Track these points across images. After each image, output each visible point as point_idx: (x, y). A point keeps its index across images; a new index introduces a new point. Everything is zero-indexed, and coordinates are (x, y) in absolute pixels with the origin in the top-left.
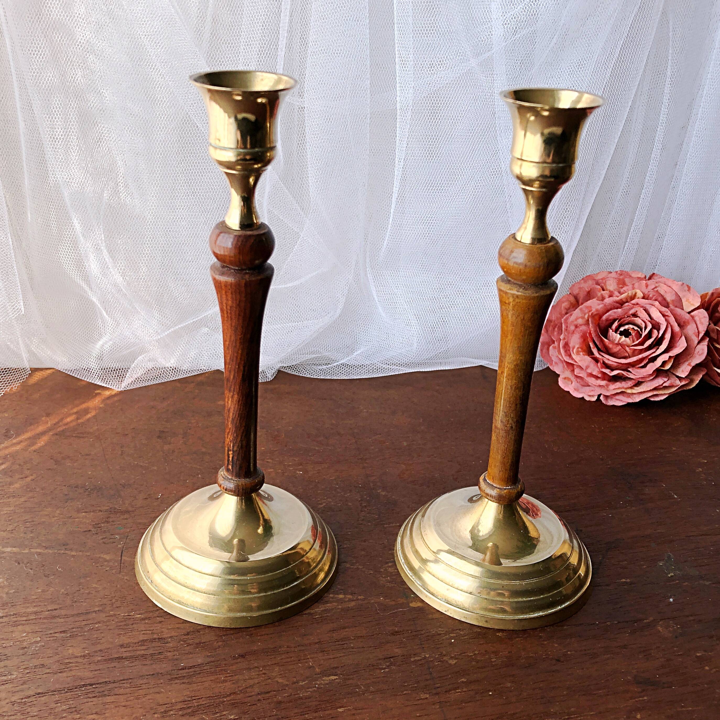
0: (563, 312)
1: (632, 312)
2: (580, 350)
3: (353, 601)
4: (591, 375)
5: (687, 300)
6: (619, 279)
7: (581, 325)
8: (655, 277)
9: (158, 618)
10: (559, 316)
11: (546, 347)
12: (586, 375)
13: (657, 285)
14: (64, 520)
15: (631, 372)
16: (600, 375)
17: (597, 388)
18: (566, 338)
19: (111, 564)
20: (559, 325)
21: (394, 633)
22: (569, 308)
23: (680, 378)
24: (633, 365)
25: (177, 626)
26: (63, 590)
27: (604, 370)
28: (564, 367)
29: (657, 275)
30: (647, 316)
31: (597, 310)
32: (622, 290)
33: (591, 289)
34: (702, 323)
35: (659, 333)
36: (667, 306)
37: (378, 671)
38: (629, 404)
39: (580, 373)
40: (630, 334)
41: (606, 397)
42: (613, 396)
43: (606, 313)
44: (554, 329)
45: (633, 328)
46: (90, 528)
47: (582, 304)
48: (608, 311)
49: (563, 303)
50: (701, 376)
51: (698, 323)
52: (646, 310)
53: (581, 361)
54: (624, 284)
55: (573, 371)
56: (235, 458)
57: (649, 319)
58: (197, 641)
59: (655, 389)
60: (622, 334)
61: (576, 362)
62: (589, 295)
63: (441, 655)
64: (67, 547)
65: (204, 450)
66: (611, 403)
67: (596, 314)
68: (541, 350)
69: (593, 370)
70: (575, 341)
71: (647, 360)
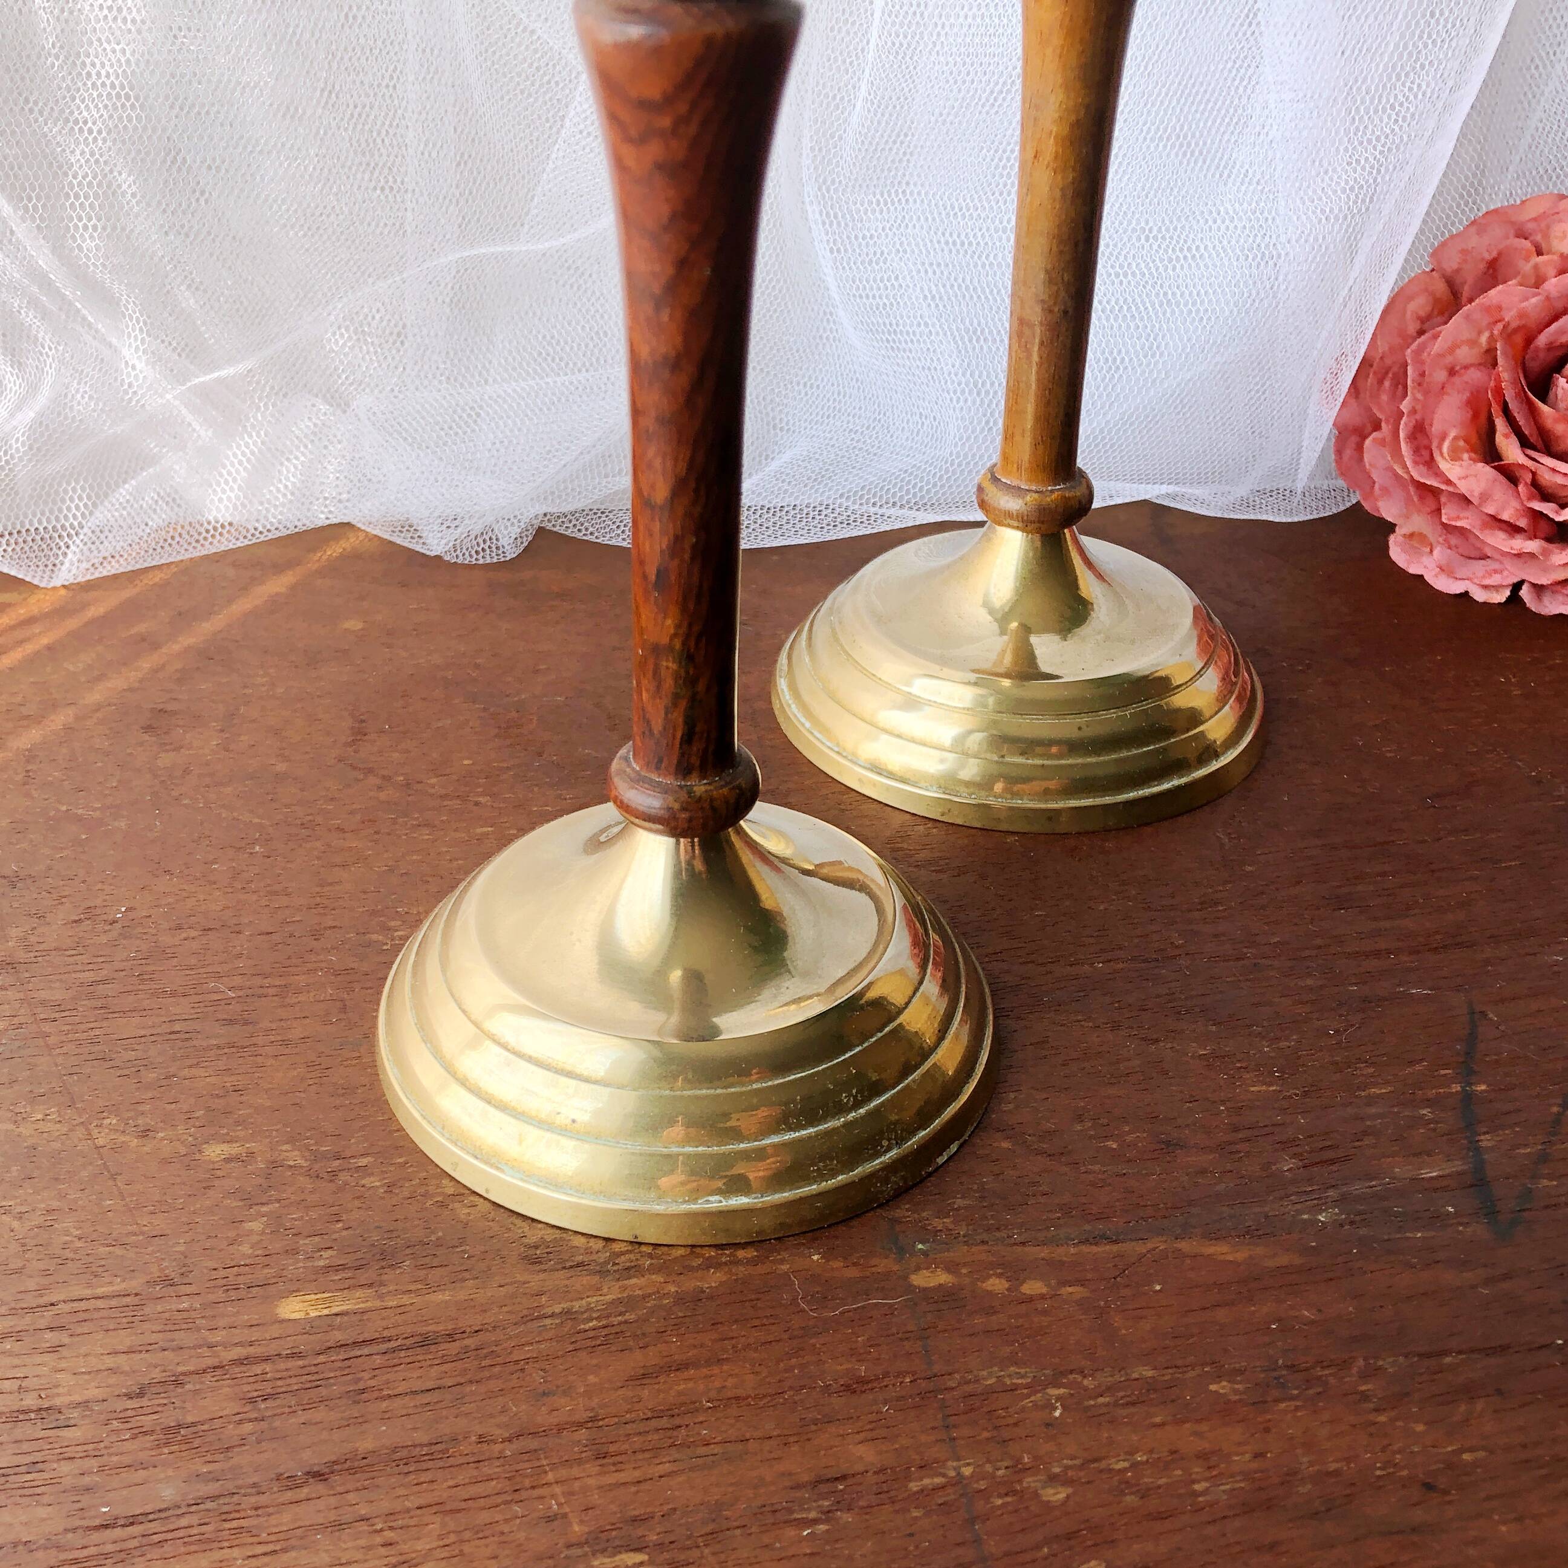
0: (1412, 328)
2: (1462, 443)
3: (718, 1266)
4: (1496, 522)
7: (1466, 367)
9: (48, 1335)
10: (1399, 340)
11: (1354, 439)
12: (1478, 523)
16: (1522, 523)
17: (1508, 564)
18: (1418, 407)
20: (1395, 369)
21: (854, 1387)
22: (1429, 317)
25: (110, 1362)
27: (1538, 506)
28: (1408, 500)
31: (1522, 315)
33: (1500, 254)
39: (1458, 518)
41: (1541, 590)
42: (1559, 588)
43: (1549, 324)
44: (1380, 382)
47: (1471, 300)
48: (1556, 318)
49: (1411, 299)
53: (1466, 477)
55: (1437, 511)
58: (170, 1418)
61: (1449, 482)
62: (1495, 272)
63: (1019, 1470)
66: (1553, 607)
67: (1516, 330)
68: (1339, 452)
69: (1503, 508)
70: (1448, 419)
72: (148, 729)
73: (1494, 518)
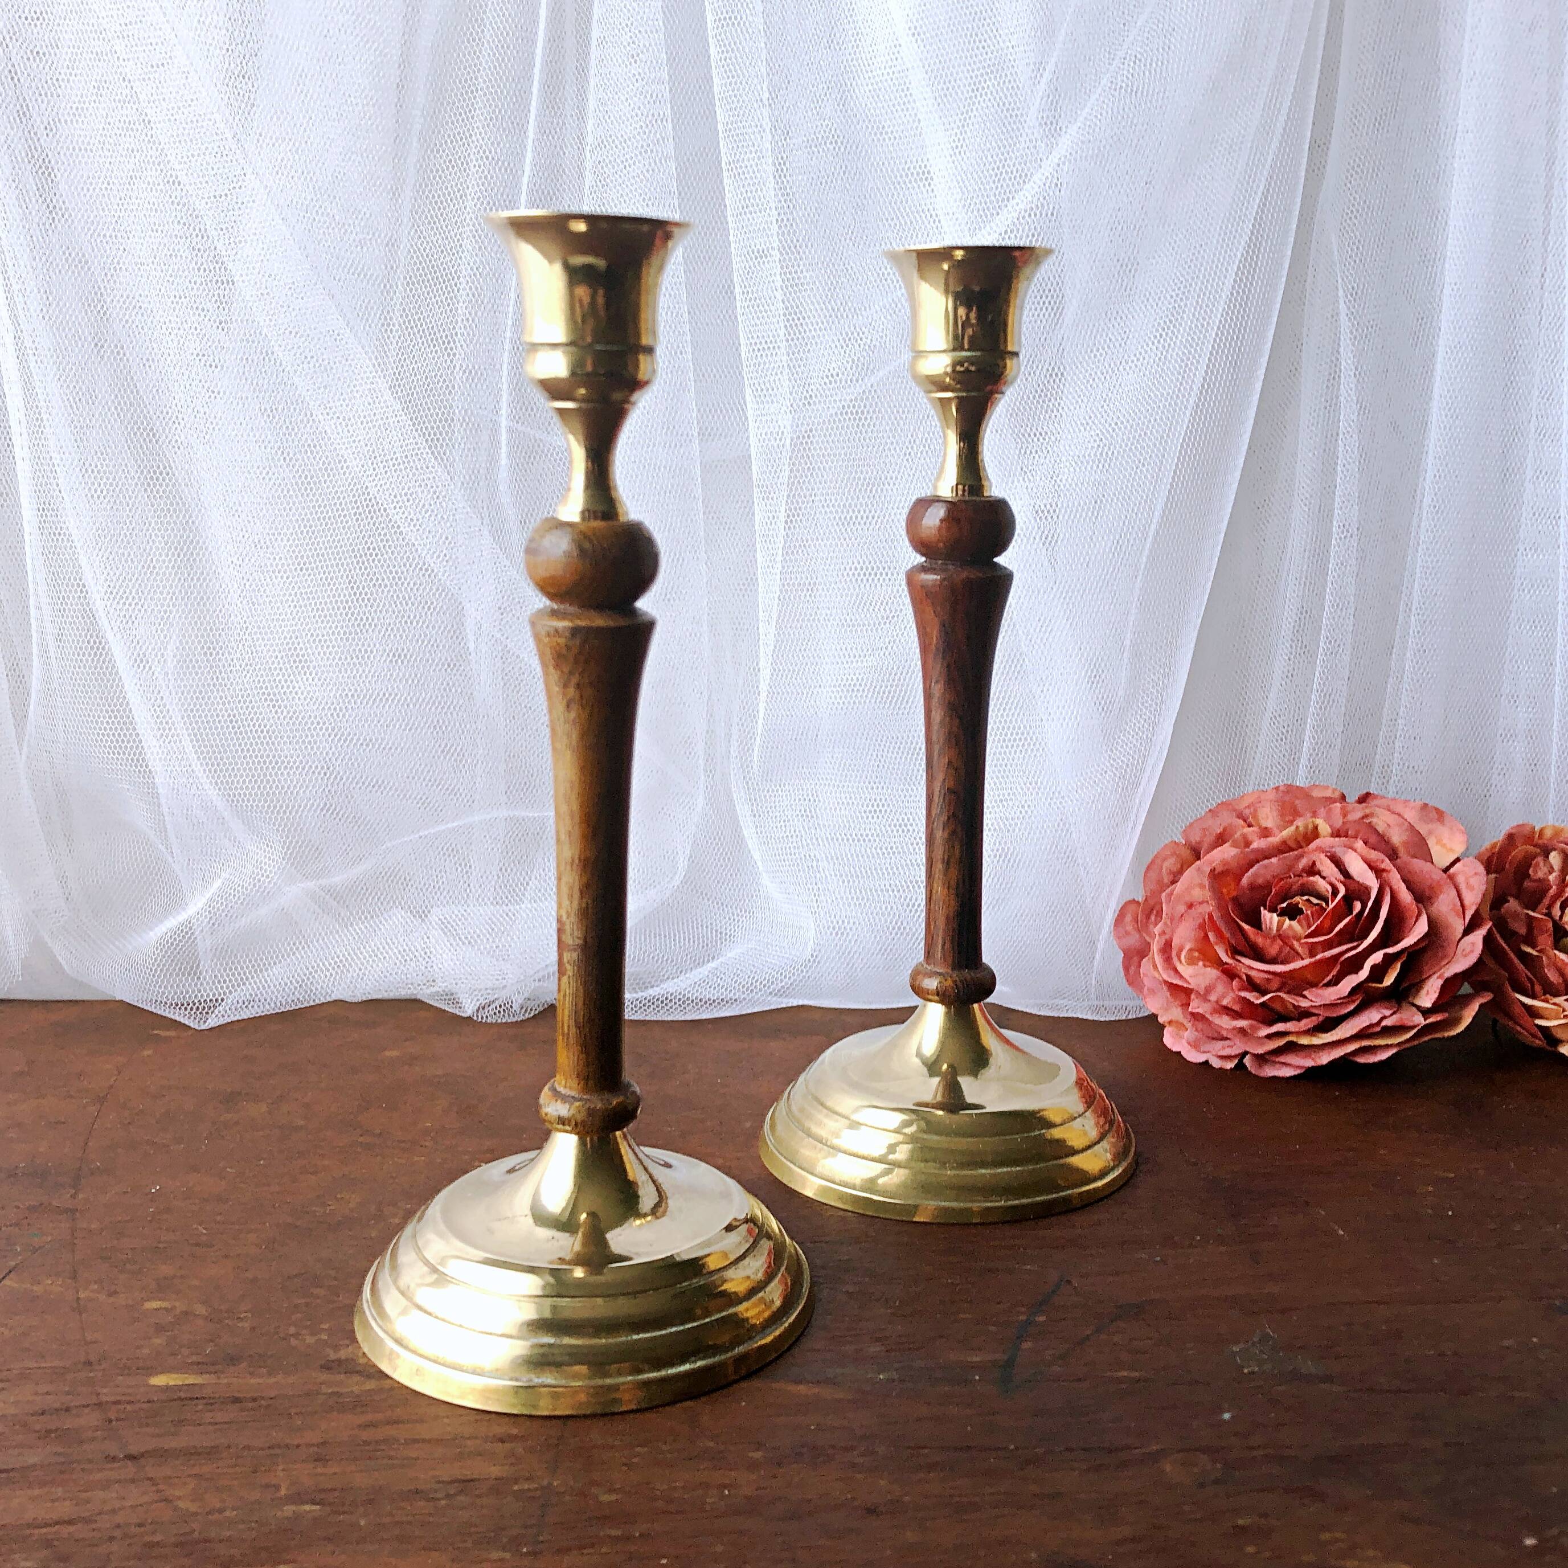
0: (1166, 880)
1: (1303, 863)
2: (1196, 954)
4: (1220, 1008)
5: (1439, 842)
6: (1284, 803)
7: (1201, 903)
8: (1369, 798)
10: (1157, 889)
11: (1134, 962)
12: (1210, 1010)
13: (1369, 812)
15: (1306, 997)
16: (1237, 1007)
17: (1235, 1040)
18: (1168, 931)
22: (1178, 869)
23: (1421, 1010)
24: (1309, 980)
27: (1243, 994)
28: (1166, 996)
29: (1376, 797)
30: (1335, 870)
31: (1224, 863)
33: (1225, 830)
34: (1470, 888)
35: (1364, 905)
36: (1393, 855)
38: (1308, 1072)
39: (1198, 1007)
40: (1301, 912)
41: (1258, 1059)
42: (1270, 1056)
43: (1247, 870)
44: (1148, 917)
45: (1308, 900)
47: (1203, 857)
48: (1252, 866)
49: (1164, 860)
50: (1475, 1009)
51: (1463, 887)
52: (1335, 860)
53: (1197, 977)
54: (1296, 814)
55: (1187, 1003)
57: (1342, 878)
59: (1365, 1033)
60: (1282, 914)
61: (1186, 981)
62: (1221, 839)
66: (1270, 1071)
67: (1224, 872)
68: (1126, 968)
69: (1223, 997)
70: (1184, 936)
71: (1338, 967)
73: (1219, 1005)
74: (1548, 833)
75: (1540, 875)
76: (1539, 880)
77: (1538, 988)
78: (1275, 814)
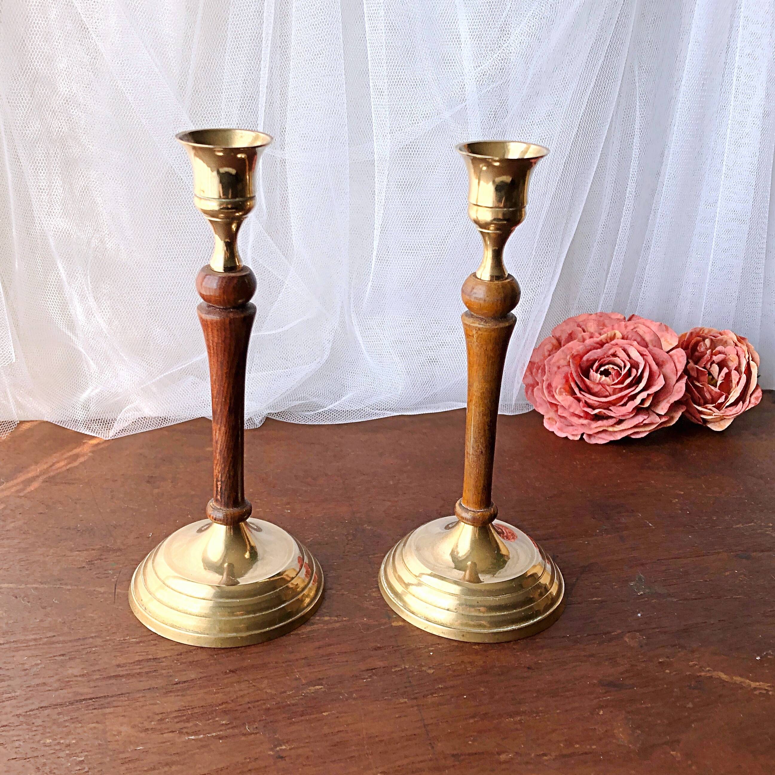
0: (547, 354)
1: (611, 352)
2: (562, 390)
3: (338, 622)
4: (574, 415)
5: (666, 340)
6: (599, 321)
7: (563, 366)
8: (634, 318)
9: (152, 642)
10: (542, 358)
11: (531, 388)
12: (569, 415)
13: (636, 326)
14: (58, 558)
15: (611, 411)
16: (582, 415)
17: (580, 428)
18: (549, 378)
19: (106, 596)
20: (541, 367)
21: (377, 649)
22: (552, 350)
23: (660, 416)
24: (613, 403)
25: (171, 647)
26: (60, 620)
27: (586, 409)
28: (548, 407)
29: (636, 317)
30: (626, 355)
31: (578, 351)
32: (602, 332)
33: (572, 332)
34: (680, 362)
35: (637, 372)
36: (646, 346)
37: (361, 681)
38: (611, 443)
39: (563, 413)
40: (610, 373)
41: (590, 436)
42: (595, 435)
43: (586, 354)
44: (538, 371)
45: (613, 368)
46: (84, 564)
47: (564, 345)
48: (588, 352)
49: (546, 345)
50: (680, 413)
51: (676, 361)
52: (625, 350)
53: (564, 400)
54: (604, 325)
55: (557, 411)
56: (224, 488)
57: (628, 359)
58: (191, 659)
59: (636, 426)
60: (602, 373)
61: (559, 402)
62: (571, 337)
63: (421, 666)
64: (62, 582)
65: (193, 493)
66: (593, 441)
67: (577, 355)
68: (527, 392)
69: (576, 410)
70: (558, 382)
71: (627, 398)
72: (148, 482)
73: (573, 413)
74: (706, 332)
75: (702, 349)
76: (702, 352)
77: (702, 401)
78: (595, 325)
